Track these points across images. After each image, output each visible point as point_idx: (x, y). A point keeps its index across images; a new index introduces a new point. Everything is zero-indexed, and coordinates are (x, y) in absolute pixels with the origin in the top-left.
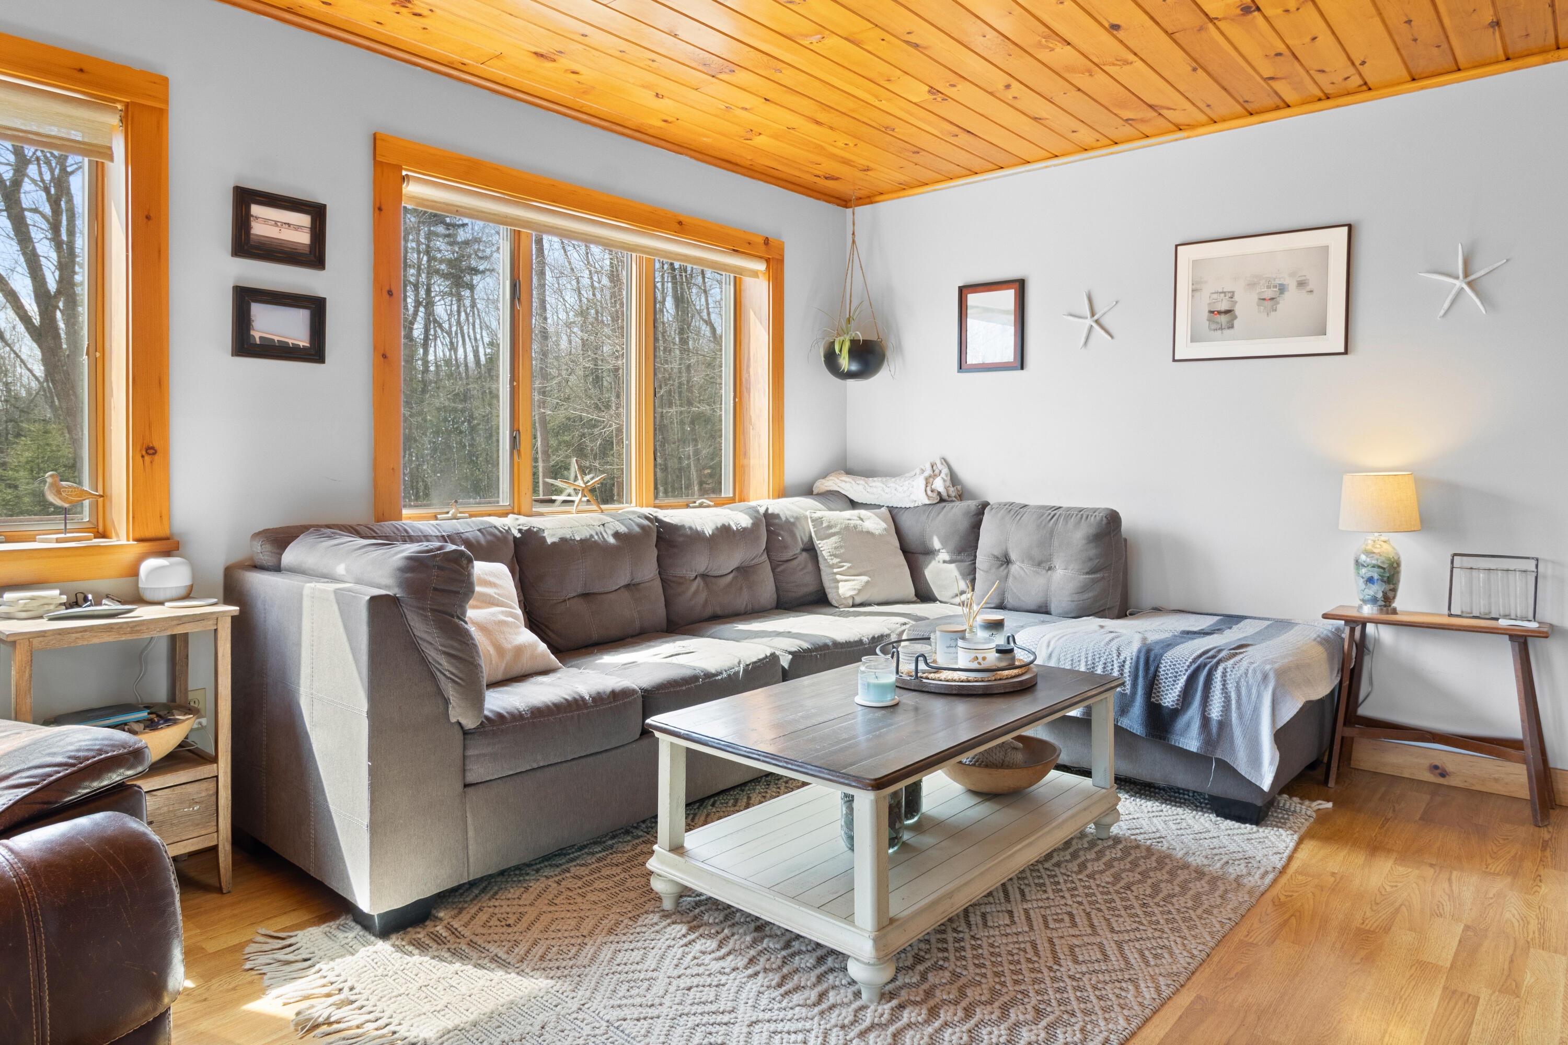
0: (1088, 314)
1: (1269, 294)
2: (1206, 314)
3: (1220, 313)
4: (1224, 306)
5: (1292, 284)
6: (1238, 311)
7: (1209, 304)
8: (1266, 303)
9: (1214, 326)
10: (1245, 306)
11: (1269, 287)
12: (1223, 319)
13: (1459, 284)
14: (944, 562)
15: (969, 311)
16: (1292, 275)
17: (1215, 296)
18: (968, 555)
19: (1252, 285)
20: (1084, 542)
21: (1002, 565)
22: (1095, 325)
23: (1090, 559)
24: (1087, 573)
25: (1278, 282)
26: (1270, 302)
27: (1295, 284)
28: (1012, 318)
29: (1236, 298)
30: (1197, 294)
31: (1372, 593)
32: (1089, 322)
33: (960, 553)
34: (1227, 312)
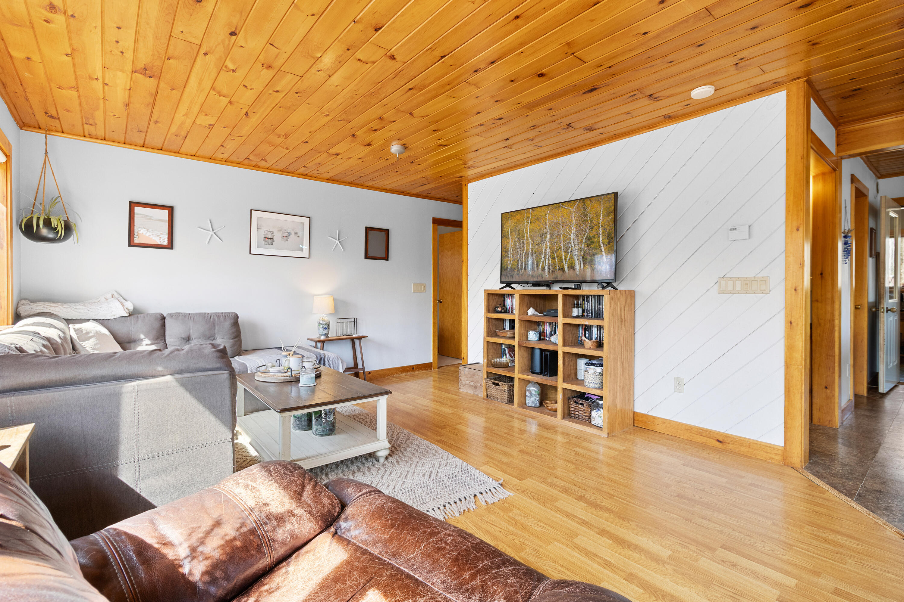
0: (211, 230)
1: (285, 235)
2: (263, 238)
3: (268, 238)
4: (270, 237)
5: (293, 233)
6: (275, 239)
7: (264, 235)
8: (284, 238)
9: (266, 243)
10: (277, 237)
11: (285, 232)
12: (269, 241)
13: (337, 242)
14: (147, 345)
15: (135, 216)
16: (293, 230)
17: (266, 232)
18: (161, 340)
19: (279, 231)
20: (230, 326)
21: (186, 342)
22: (214, 235)
23: (233, 333)
24: (233, 339)
25: (288, 231)
26: (286, 237)
27: (294, 233)
28: (167, 224)
29: (274, 234)
30: (259, 230)
31: (325, 332)
32: (211, 233)
33: (157, 339)
34: (271, 239)
